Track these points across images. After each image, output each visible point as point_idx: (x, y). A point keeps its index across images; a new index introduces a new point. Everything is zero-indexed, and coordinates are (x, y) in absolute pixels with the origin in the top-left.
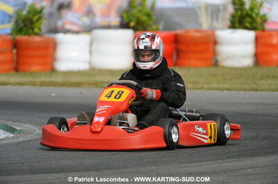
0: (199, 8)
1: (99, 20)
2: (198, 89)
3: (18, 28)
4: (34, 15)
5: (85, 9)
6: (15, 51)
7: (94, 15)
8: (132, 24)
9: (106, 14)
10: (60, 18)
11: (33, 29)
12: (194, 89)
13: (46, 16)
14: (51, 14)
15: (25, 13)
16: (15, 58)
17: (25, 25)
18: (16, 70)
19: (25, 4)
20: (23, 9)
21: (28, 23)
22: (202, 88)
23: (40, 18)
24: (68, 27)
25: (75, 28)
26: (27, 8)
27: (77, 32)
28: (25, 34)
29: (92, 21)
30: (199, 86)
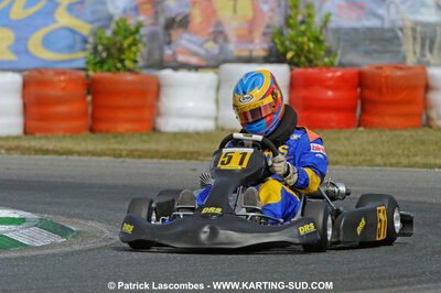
0: (401, 29)
1: (233, 48)
2: (391, 165)
3: (98, 59)
4: (125, 38)
5: (211, 30)
6: (89, 98)
7: (226, 39)
8: (290, 55)
9: (247, 37)
10: (169, 43)
11: (122, 61)
12: (385, 165)
13: (144, 39)
14: (153, 36)
15: (109, 33)
16: (90, 109)
17: (110, 55)
18: (92, 130)
19: (110, 18)
20: (106, 27)
21: (114, 51)
22: (398, 164)
23: (134, 43)
24: (182, 58)
25: (194, 60)
26: (113, 26)
27: (197, 68)
28: (109, 70)
29: (222, 50)
30: (394, 161)
